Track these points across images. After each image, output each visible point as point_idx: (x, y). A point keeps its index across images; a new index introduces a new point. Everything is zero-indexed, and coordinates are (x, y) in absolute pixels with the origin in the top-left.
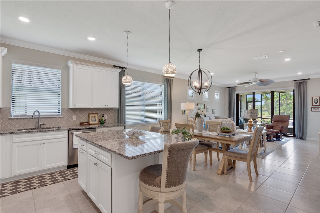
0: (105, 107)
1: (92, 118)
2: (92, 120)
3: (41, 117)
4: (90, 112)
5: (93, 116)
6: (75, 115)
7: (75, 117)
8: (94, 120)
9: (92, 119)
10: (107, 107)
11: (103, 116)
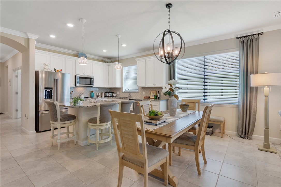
4: (152, 90)
7: (144, 93)
9: (152, 95)
10: (155, 85)
11: (159, 93)
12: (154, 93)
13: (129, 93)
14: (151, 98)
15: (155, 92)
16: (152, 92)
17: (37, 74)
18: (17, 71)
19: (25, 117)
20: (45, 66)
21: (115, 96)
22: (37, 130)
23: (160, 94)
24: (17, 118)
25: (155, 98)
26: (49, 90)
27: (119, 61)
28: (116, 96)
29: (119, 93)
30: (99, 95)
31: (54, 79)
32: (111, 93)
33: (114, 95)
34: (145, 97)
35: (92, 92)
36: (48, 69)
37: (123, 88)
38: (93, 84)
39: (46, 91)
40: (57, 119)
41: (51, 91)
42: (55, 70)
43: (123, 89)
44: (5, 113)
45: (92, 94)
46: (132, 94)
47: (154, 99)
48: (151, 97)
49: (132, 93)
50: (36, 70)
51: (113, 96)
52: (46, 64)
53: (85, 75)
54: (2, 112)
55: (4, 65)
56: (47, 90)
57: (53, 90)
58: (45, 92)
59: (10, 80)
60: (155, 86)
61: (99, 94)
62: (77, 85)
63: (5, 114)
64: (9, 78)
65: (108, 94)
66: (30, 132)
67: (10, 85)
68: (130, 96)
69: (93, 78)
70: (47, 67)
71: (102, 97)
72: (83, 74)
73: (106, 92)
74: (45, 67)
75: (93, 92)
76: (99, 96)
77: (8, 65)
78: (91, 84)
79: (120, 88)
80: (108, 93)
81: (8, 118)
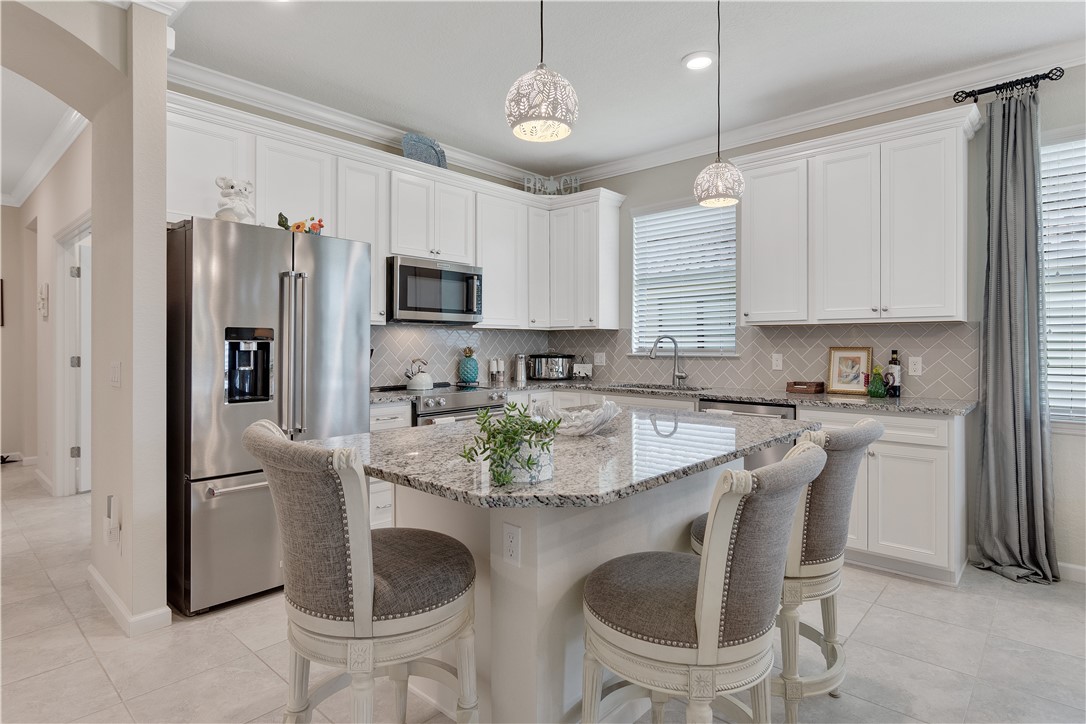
0: (875, 315)
1: (844, 369)
2: (840, 375)
3: (680, 354)
4: (838, 342)
5: (845, 358)
6: (777, 352)
7: (777, 360)
8: (851, 377)
9: (840, 371)
10: (884, 314)
11: (894, 362)
12: (855, 362)
13: (677, 358)
14: (835, 393)
15: (863, 355)
16: (837, 355)
17: (178, 244)
18: (77, 245)
19: (109, 517)
20: (226, 195)
21: (582, 375)
22: (178, 597)
23: (902, 369)
24: (78, 493)
25: (872, 395)
26: (253, 346)
27: (610, 183)
28: (590, 374)
29: (610, 358)
30: (502, 369)
31: (283, 276)
32: (563, 357)
33: (579, 369)
34: (795, 384)
35: (468, 353)
36: (243, 211)
37: (630, 331)
38: (480, 312)
39: (234, 347)
40: (347, 600)
41: (264, 348)
42: (283, 221)
43: (630, 339)
44: (25, 459)
45: (470, 365)
46: (688, 368)
47: (862, 401)
48: (835, 385)
49: (690, 358)
50: (175, 217)
51: (570, 377)
52: (235, 183)
53: (439, 257)
54: (12, 455)
55: (19, 221)
56: (243, 347)
57: (274, 346)
58: (227, 360)
59: (45, 292)
60: (885, 318)
61: (502, 363)
62: (399, 314)
63: (24, 463)
64: (43, 279)
65: (543, 368)
66: (133, 619)
67: (46, 318)
68: (681, 378)
69: (480, 278)
70: (238, 204)
71: (513, 379)
72: (427, 255)
73: (532, 356)
74: (226, 200)
75: (474, 356)
76: (501, 378)
77: (36, 218)
78: (469, 310)
79: (613, 333)
80: (544, 360)
81: (36, 489)
